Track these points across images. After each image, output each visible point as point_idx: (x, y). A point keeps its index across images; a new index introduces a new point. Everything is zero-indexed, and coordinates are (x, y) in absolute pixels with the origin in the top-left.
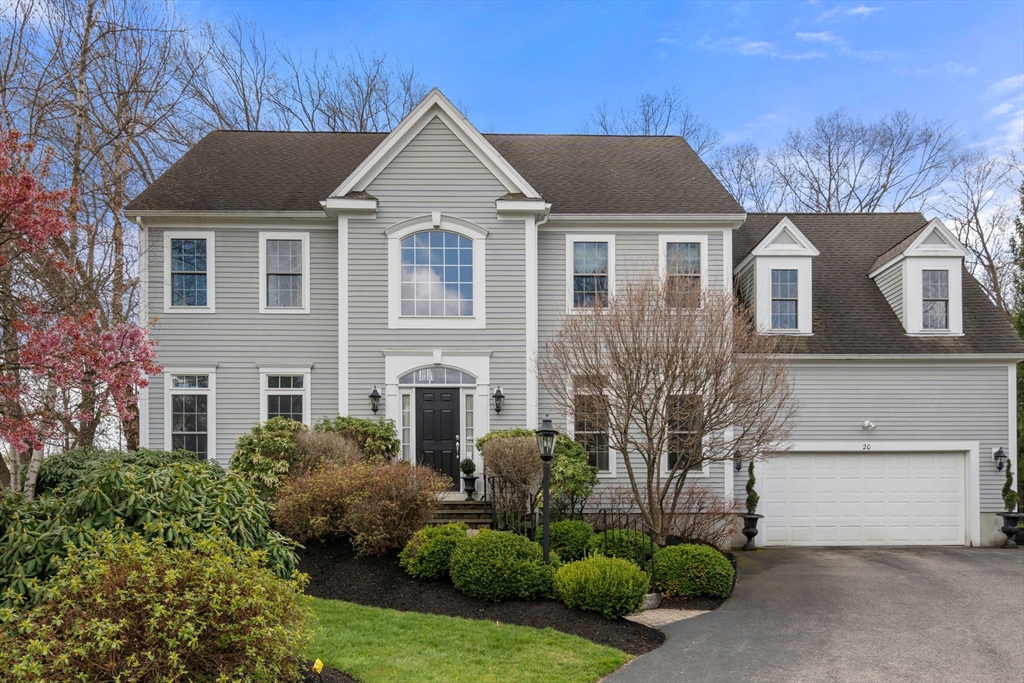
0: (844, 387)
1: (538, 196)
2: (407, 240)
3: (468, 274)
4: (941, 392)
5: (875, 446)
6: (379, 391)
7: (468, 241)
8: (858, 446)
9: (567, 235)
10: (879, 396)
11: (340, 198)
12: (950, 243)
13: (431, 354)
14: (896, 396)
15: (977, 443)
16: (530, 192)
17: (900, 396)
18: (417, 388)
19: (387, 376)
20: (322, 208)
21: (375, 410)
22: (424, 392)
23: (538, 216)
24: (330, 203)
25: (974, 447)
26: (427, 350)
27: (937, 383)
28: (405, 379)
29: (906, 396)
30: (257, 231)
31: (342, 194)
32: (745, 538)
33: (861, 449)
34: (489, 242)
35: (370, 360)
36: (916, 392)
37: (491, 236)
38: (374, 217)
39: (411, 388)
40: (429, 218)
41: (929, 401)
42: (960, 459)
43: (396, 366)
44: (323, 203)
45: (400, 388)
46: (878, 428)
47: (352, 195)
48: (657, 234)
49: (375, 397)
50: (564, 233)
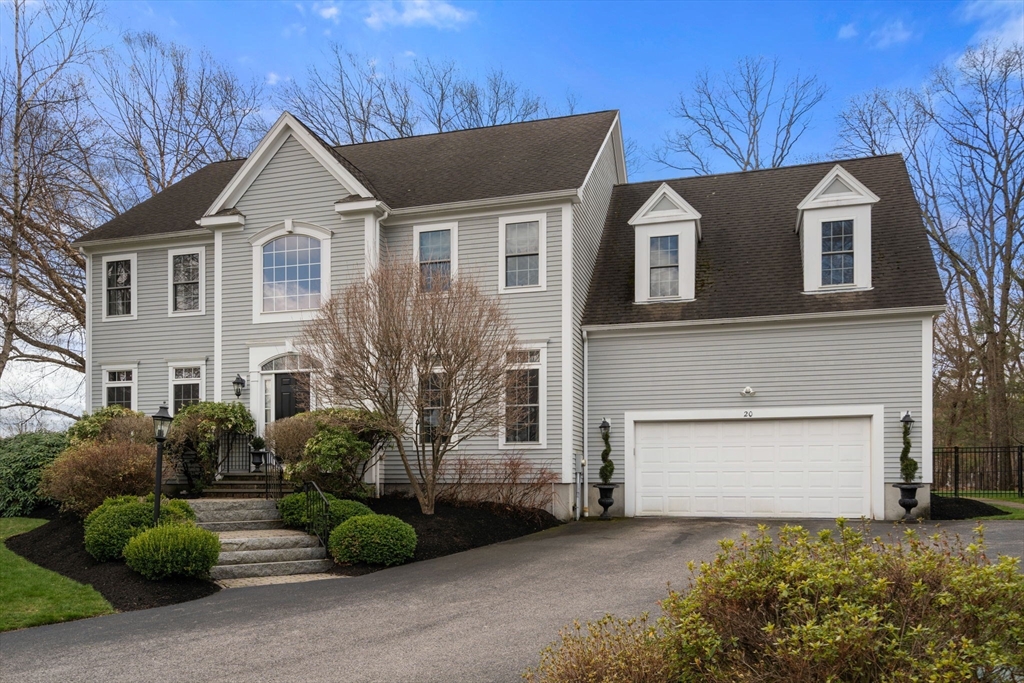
0: (723, 353)
1: (370, 195)
2: (266, 246)
3: (317, 271)
4: (837, 353)
5: (757, 413)
6: (244, 377)
7: (317, 242)
8: (739, 414)
9: (415, 227)
10: (763, 360)
11: (212, 216)
12: (856, 191)
13: (284, 344)
14: (783, 360)
15: (882, 406)
16: (364, 192)
17: (788, 360)
18: (276, 375)
19: (251, 365)
20: (199, 227)
21: (238, 394)
22: (283, 376)
23: (377, 213)
24: (204, 222)
25: (878, 411)
26: (281, 341)
27: (832, 343)
28: (266, 366)
29: (795, 359)
30: (166, 250)
31: (213, 213)
32: (601, 509)
33: (742, 417)
34: (334, 241)
35: (237, 353)
36: (807, 354)
37: (336, 236)
38: (242, 229)
39: (271, 374)
40: (282, 225)
41: (823, 363)
42: (865, 424)
43: (259, 355)
44: (198, 222)
45: (262, 375)
46: (757, 394)
47: (222, 212)
48: (497, 217)
49: (239, 382)
50: (411, 226)
